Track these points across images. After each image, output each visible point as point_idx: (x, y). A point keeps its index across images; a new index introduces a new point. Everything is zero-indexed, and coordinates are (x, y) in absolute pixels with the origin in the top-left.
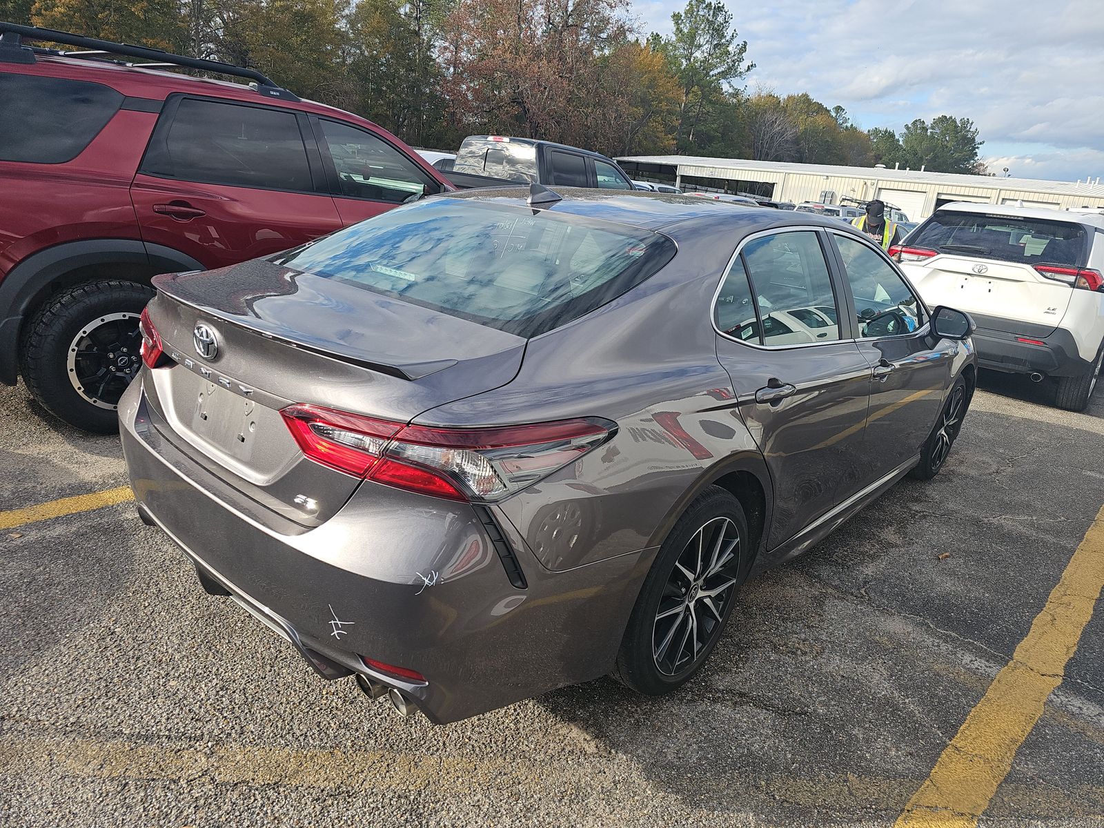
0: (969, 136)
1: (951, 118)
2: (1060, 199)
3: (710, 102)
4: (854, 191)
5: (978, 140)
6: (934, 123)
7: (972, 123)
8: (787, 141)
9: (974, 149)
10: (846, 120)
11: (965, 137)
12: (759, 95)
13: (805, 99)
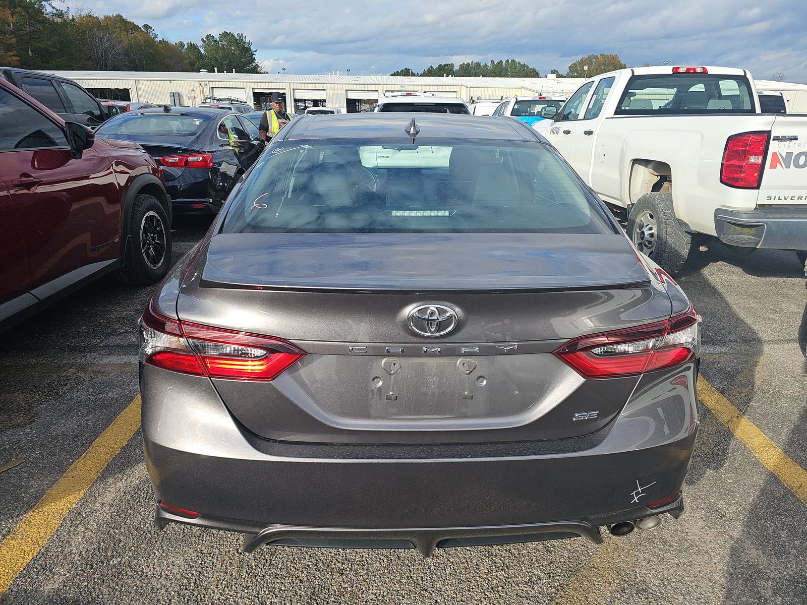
0: (246, 46)
1: (230, 33)
2: (325, 87)
3: (39, 21)
4: (194, 91)
5: (253, 49)
6: (221, 37)
7: (245, 37)
8: (119, 54)
9: (252, 55)
10: (156, 36)
11: (244, 47)
12: (80, 15)
13: (120, 19)
